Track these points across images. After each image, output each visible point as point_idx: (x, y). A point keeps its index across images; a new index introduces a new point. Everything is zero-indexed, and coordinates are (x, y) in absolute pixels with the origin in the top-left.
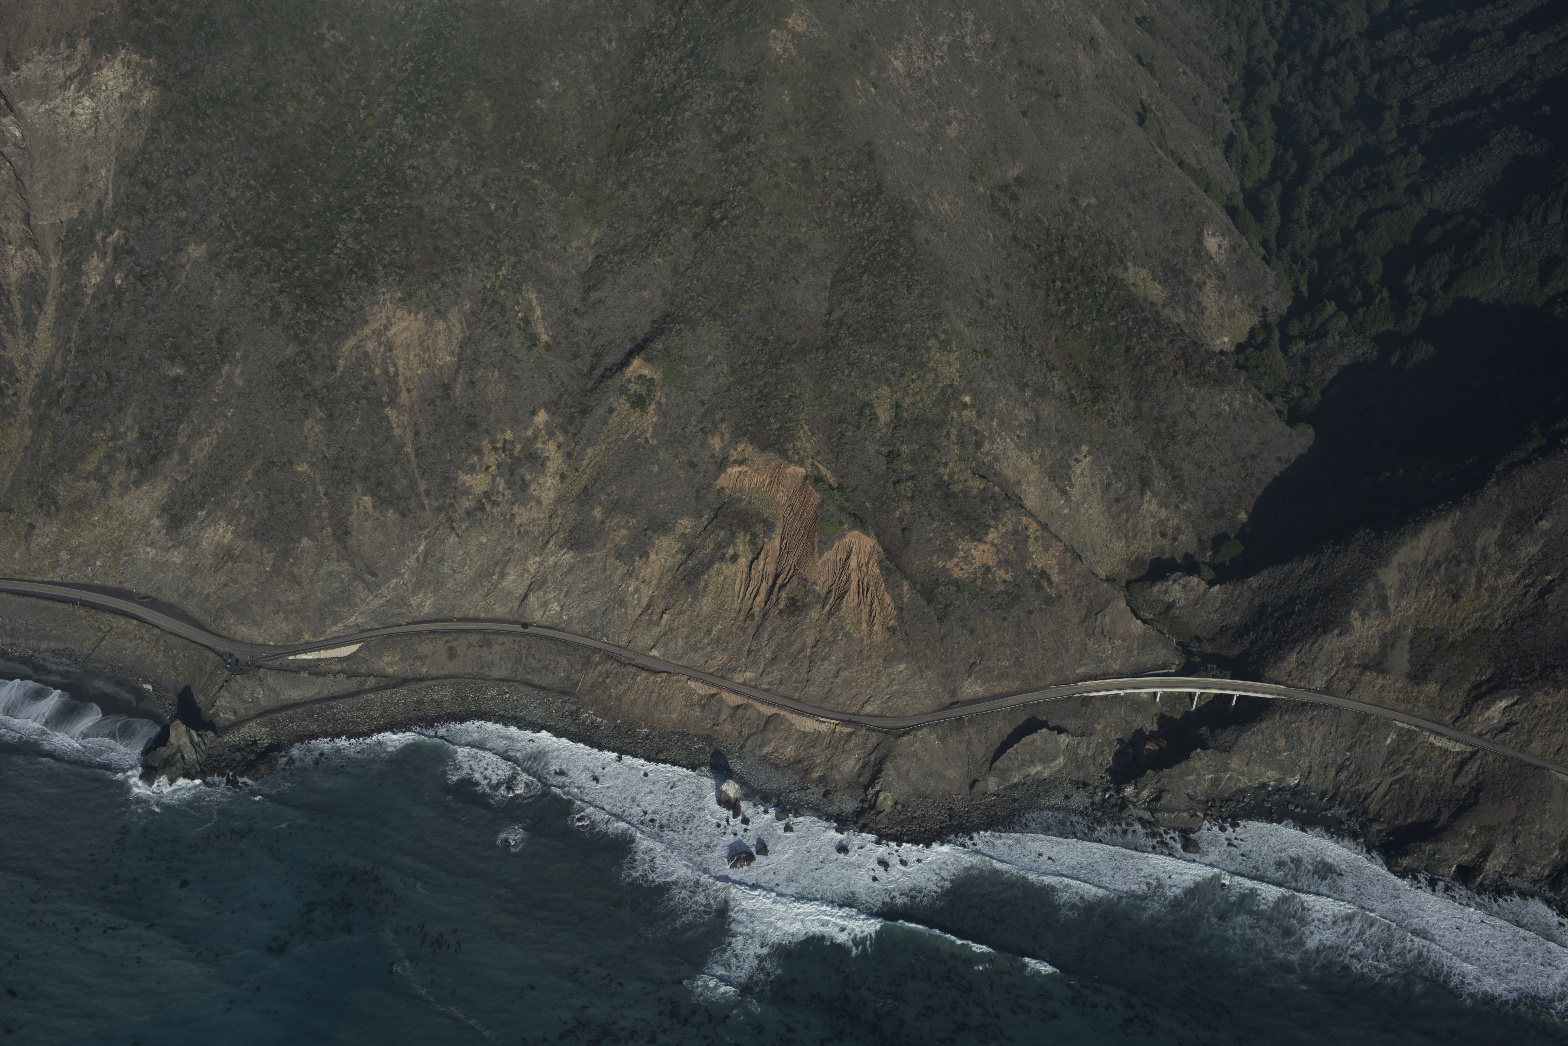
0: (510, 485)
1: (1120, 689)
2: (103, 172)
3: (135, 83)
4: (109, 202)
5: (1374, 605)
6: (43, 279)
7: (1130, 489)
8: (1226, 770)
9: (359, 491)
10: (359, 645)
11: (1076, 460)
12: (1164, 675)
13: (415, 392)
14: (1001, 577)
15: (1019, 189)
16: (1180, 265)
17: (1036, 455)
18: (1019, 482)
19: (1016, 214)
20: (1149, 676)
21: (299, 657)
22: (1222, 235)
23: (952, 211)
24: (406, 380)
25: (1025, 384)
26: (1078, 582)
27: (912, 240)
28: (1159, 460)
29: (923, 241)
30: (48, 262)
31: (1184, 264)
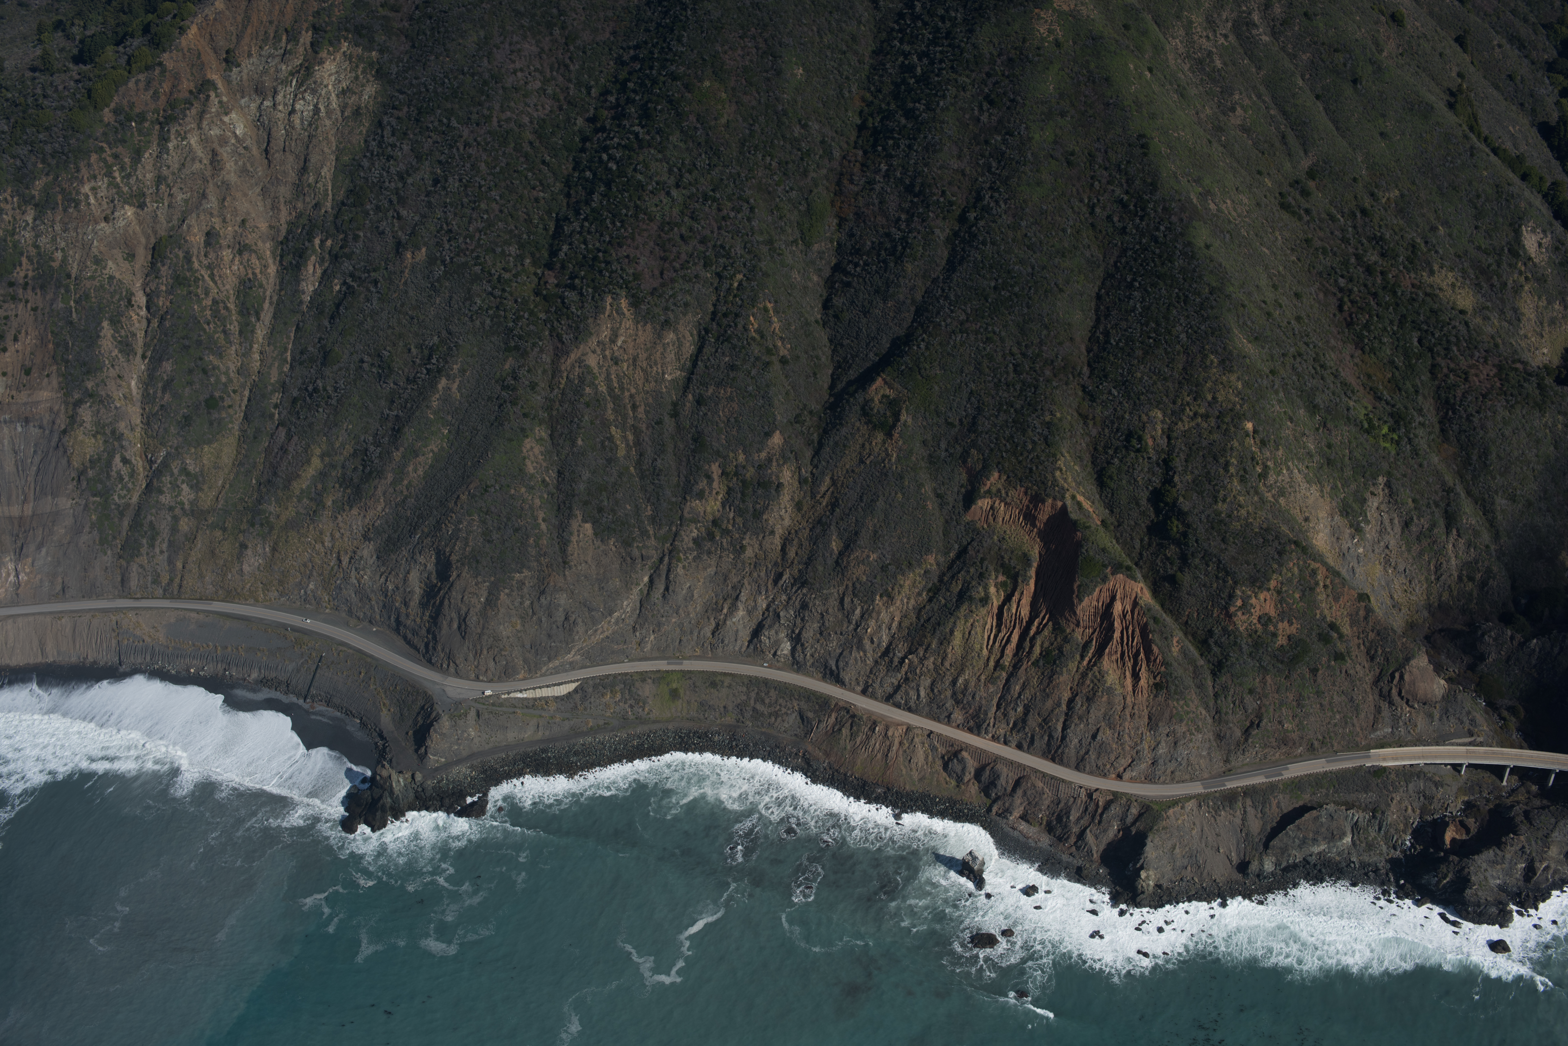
0: (741, 513)
1: (1419, 758)
2: (323, 171)
3: (357, 78)
4: (328, 204)
6: (261, 285)
7: (1433, 525)
8: (1543, 858)
9: (580, 518)
10: (576, 684)
11: (1372, 494)
12: (1470, 744)
13: (641, 409)
14: (1285, 630)
15: (1311, 184)
16: (1494, 267)
17: (1327, 489)
18: (1307, 519)
19: (1307, 211)
20: (1452, 744)
21: (512, 695)
22: (1544, 232)
23: (1235, 210)
24: (632, 396)
25: (1316, 407)
26: (1372, 636)
27: (1189, 244)
28: (1469, 493)
29: (1202, 245)
30: (266, 267)
31: (1499, 266)
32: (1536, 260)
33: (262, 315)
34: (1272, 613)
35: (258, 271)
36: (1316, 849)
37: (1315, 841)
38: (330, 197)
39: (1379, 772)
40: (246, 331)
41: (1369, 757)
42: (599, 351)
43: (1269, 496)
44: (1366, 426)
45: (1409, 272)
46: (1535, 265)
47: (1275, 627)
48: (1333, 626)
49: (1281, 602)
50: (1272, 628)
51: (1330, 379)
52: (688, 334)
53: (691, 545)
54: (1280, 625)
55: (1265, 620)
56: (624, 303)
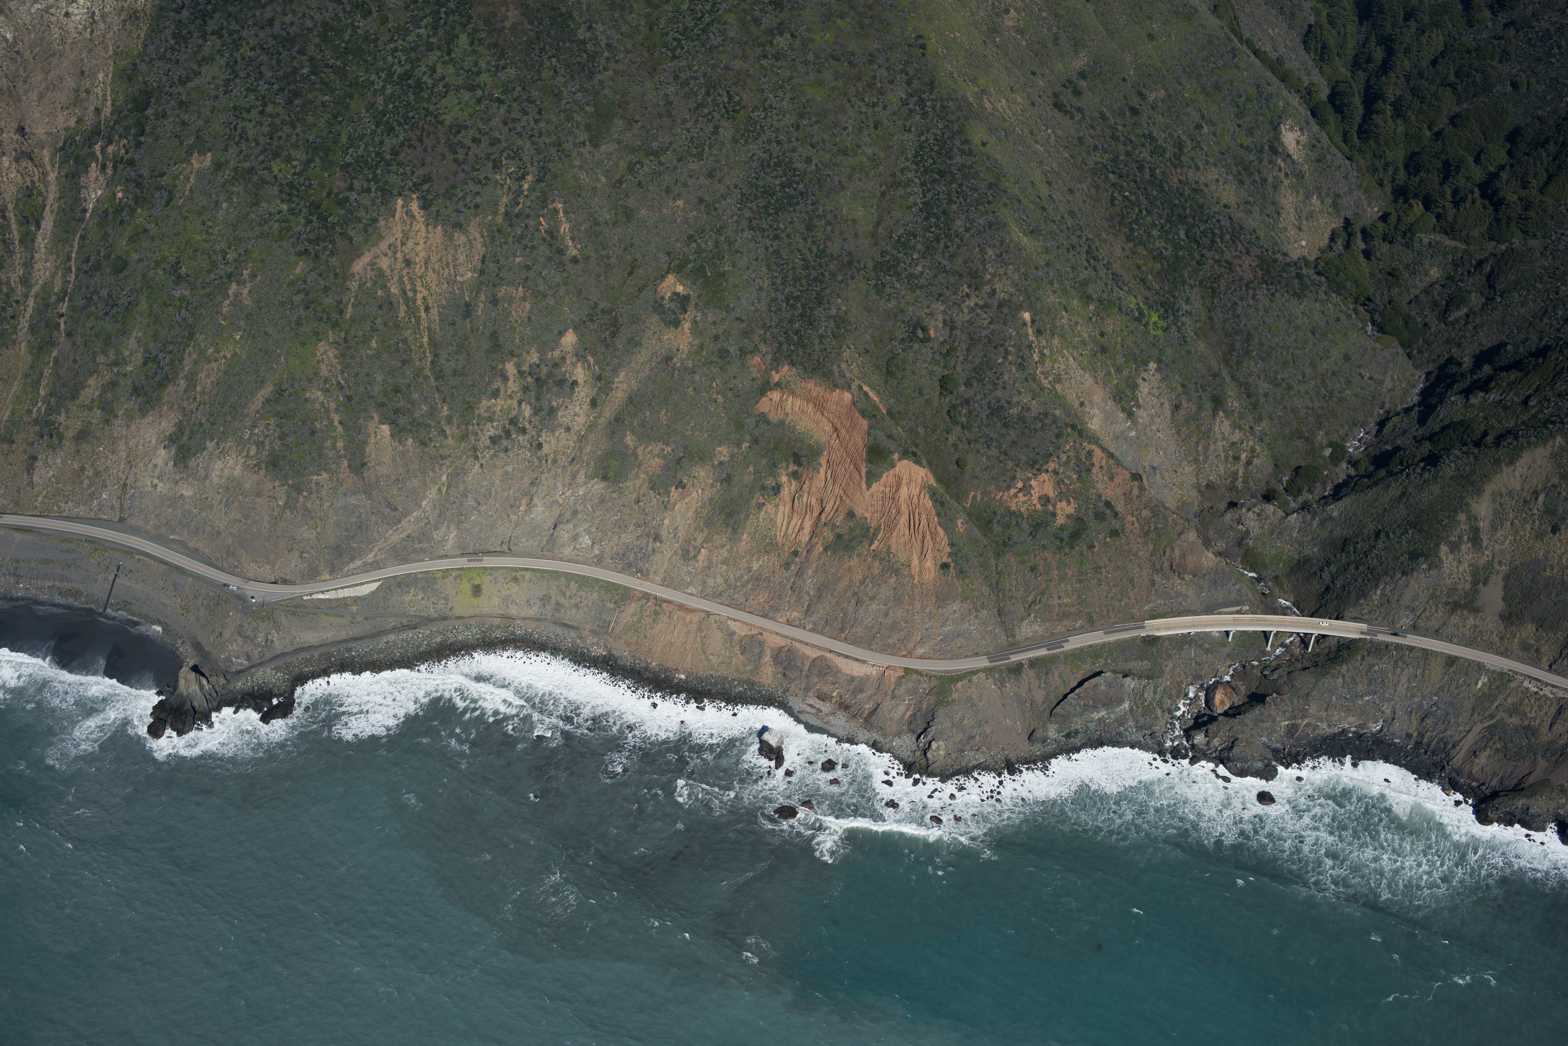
0: (537, 411)
1: (1190, 627)
2: (101, 76)
4: (107, 110)
5: (1466, 538)
6: (40, 194)
7: (1200, 408)
8: (1303, 717)
9: (377, 420)
10: (378, 584)
11: (1144, 379)
12: (1238, 612)
13: (434, 312)
14: (1065, 510)
15: (1082, 84)
16: (1256, 163)
17: (1101, 375)
18: (1082, 404)
19: (1079, 109)
20: (1221, 613)
21: (314, 596)
22: (1301, 130)
23: (1009, 108)
24: (424, 298)
25: (1089, 297)
26: (1146, 513)
27: (966, 142)
28: (1233, 377)
29: (979, 143)
30: (45, 174)
31: (1260, 162)
32: (1295, 157)
33: (44, 224)
34: (1051, 494)
35: (36, 179)
36: (1096, 716)
37: (1095, 707)
38: (109, 103)
39: (1152, 641)
40: (28, 240)
41: (1143, 627)
42: (390, 253)
43: (1045, 383)
44: (1137, 314)
45: (1175, 167)
46: (1294, 162)
47: (1054, 506)
48: (1108, 504)
49: (1058, 483)
50: (1051, 508)
51: (1102, 272)
52: (478, 236)
53: (488, 442)
54: (1059, 505)
55: (1045, 500)
56: (414, 206)
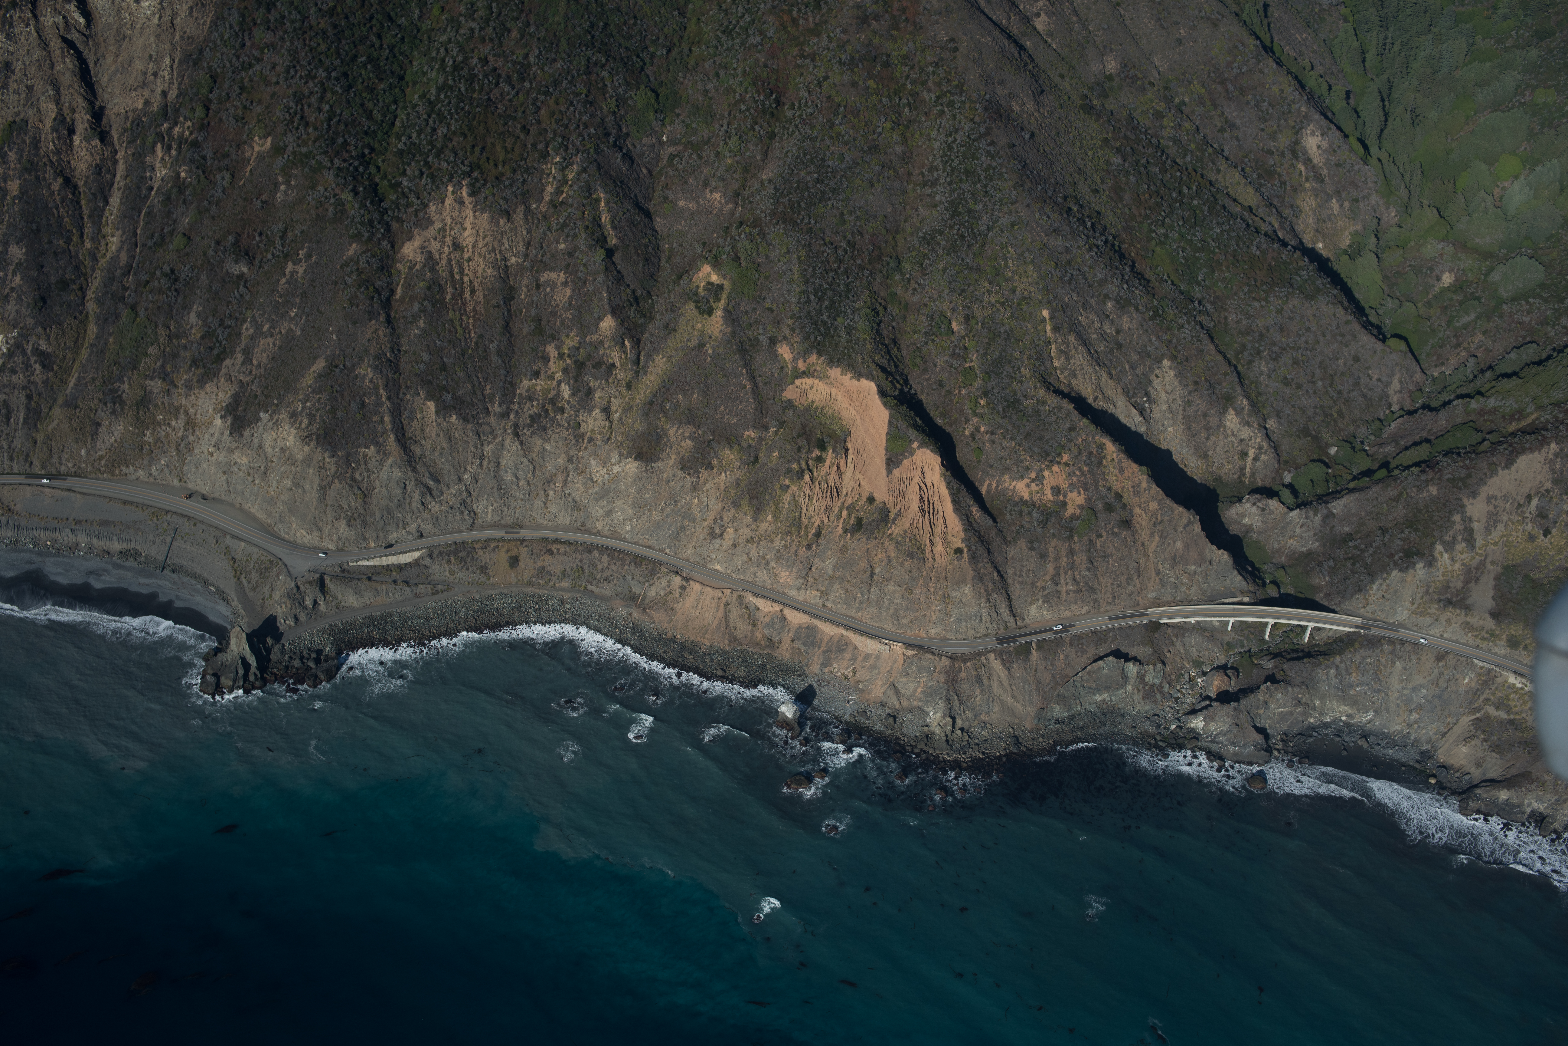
0: (575, 392)
4: (174, 93)
5: (1460, 538)
6: (108, 171)
7: (1211, 406)
8: (1297, 704)
9: (423, 396)
10: (422, 552)
11: (1157, 376)
12: (1237, 603)
13: (480, 294)
14: (1076, 500)
16: (1276, 167)
20: (1222, 604)
21: (360, 563)
22: (1322, 135)
24: (471, 281)
26: (1153, 505)
31: (1281, 165)
32: (1315, 161)
33: (111, 200)
34: (1063, 485)
35: (105, 157)
36: (1098, 698)
37: (1098, 690)
38: (175, 86)
39: (1155, 627)
40: (98, 216)
41: (1147, 615)
42: (439, 237)
46: (1314, 166)
47: (1065, 496)
48: (1119, 497)
49: (1070, 474)
50: (1062, 498)
52: (523, 223)
53: (528, 421)
54: (1070, 496)
55: (1057, 490)
56: (464, 192)
